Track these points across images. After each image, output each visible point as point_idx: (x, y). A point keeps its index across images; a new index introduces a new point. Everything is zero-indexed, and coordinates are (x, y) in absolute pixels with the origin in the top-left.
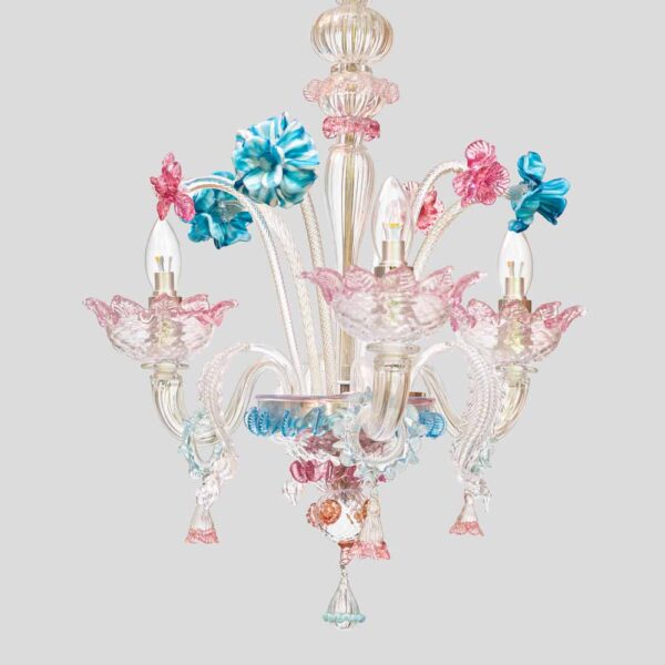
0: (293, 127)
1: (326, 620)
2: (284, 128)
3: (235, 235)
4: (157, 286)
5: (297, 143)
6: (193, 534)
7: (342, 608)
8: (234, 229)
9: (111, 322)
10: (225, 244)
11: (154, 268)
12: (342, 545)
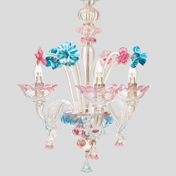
0: (73, 45)
1: (82, 171)
2: (70, 46)
3: (58, 65)
4: (37, 80)
5: (74, 50)
6: (47, 146)
7: (86, 167)
8: (57, 64)
9: (25, 91)
10: (55, 68)
11: (36, 75)
12: (86, 152)
